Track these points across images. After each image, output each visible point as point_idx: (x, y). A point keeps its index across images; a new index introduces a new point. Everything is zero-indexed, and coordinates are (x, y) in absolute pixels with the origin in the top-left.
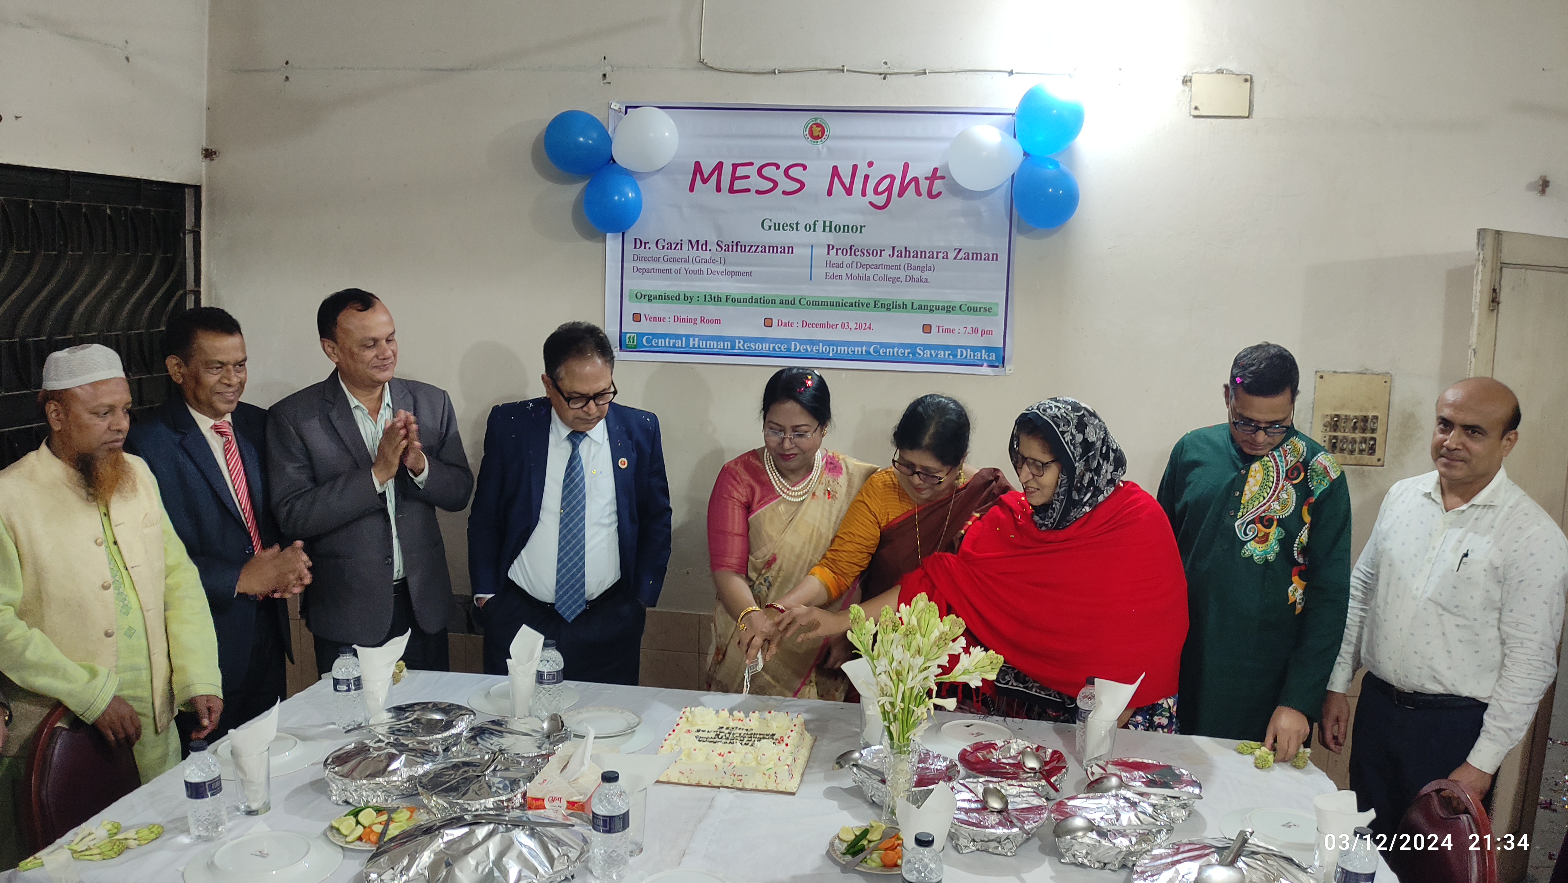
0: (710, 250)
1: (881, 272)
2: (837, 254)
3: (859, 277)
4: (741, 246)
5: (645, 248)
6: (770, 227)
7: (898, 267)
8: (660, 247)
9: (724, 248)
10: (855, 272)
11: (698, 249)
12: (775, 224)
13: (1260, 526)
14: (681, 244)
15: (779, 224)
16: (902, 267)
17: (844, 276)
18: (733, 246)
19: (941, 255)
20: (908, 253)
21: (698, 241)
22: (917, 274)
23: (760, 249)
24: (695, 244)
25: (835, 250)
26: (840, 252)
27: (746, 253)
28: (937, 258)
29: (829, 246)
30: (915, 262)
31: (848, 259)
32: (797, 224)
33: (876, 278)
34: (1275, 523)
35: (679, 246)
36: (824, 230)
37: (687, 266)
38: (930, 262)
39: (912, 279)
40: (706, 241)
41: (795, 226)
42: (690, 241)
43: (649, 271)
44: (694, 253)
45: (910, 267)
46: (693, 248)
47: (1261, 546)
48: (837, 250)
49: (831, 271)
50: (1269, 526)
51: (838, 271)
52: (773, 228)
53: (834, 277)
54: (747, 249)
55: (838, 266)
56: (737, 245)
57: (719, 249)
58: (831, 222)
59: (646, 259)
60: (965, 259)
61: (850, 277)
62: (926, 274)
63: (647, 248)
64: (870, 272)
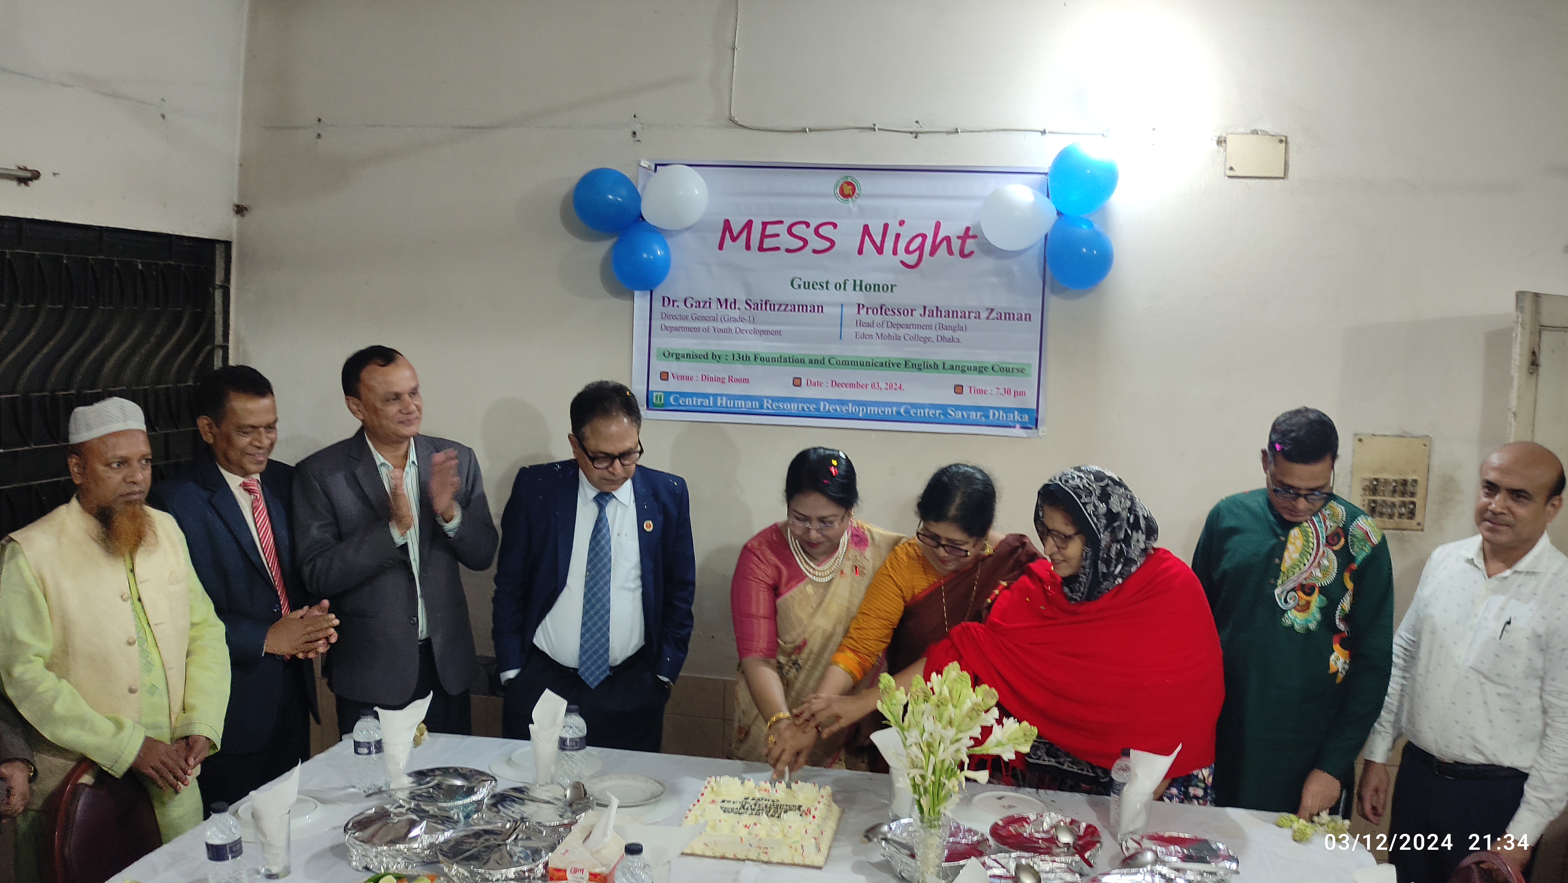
0: (739, 309)
1: (912, 332)
2: (867, 313)
3: (889, 337)
4: (770, 305)
5: (673, 305)
6: (799, 286)
7: (929, 327)
8: (688, 305)
9: (753, 306)
10: (886, 331)
11: (726, 307)
12: (805, 283)
13: (1301, 594)
14: (710, 303)
15: (809, 283)
16: (933, 327)
17: (875, 335)
18: (762, 305)
19: (973, 315)
20: (939, 313)
21: (726, 300)
22: (948, 334)
23: (789, 308)
24: (723, 303)
25: (865, 309)
26: (870, 311)
27: (776, 312)
28: (969, 317)
29: (859, 305)
30: (946, 321)
31: (879, 318)
32: (827, 283)
33: (907, 337)
34: (1317, 590)
35: (708, 304)
36: (855, 289)
37: (715, 324)
38: (962, 322)
39: (943, 338)
40: (735, 300)
41: (825, 286)
42: (719, 300)
43: (677, 329)
44: (723, 311)
45: (942, 327)
46: (721, 306)
47: (1301, 614)
48: (867, 309)
49: (861, 330)
50: (1309, 594)
51: (868, 331)
52: (802, 287)
53: (864, 336)
54: (776, 308)
55: (869, 325)
56: (766, 304)
57: (748, 307)
58: (861, 282)
59: (674, 317)
60: (997, 318)
61: (881, 336)
62: (958, 334)
63: (675, 305)
64: (901, 332)
